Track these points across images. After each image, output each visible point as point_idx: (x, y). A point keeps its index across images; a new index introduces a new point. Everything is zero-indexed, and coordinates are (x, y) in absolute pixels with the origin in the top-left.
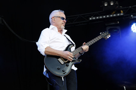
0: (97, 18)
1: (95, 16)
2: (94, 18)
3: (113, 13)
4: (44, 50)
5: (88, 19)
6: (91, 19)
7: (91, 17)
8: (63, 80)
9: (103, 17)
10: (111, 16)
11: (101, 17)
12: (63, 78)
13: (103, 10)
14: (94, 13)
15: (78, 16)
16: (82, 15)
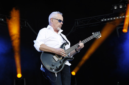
0: (108, 19)
1: (106, 18)
2: (105, 20)
3: (122, 15)
4: (39, 47)
5: (100, 21)
6: (102, 20)
7: (102, 19)
8: (56, 76)
9: (113, 18)
10: (121, 17)
11: (111, 19)
12: (56, 74)
13: (113, 13)
14: (105, 16)
15: (91, 18)
16: (94, 17)
